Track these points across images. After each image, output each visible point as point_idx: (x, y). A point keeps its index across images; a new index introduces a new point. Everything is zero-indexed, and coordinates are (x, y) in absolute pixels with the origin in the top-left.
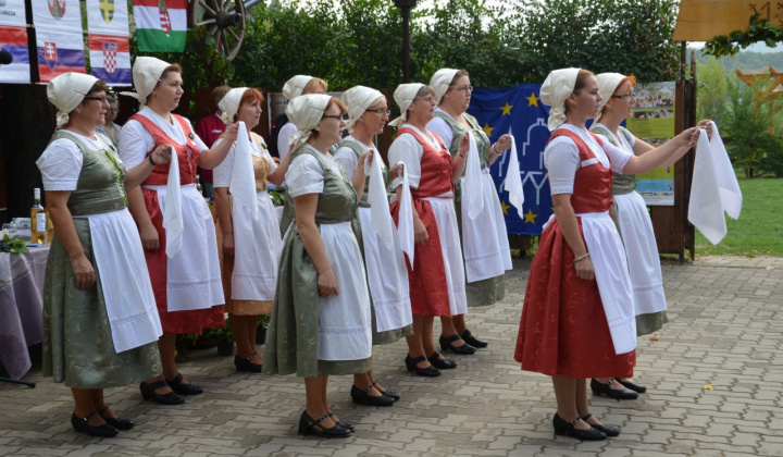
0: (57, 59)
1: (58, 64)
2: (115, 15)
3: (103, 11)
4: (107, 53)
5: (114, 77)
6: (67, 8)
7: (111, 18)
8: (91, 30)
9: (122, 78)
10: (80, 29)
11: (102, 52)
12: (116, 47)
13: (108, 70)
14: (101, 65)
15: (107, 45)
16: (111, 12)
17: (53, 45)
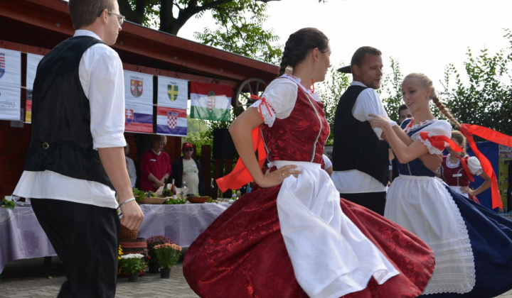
0: (133, 118)
1: (134, 121)
2: (178, 97)
3: (170, 95)
4: (170, 118)
5: (174, 131)
6: (144, 92)
7: (175, 99)
8: (159, 104)
9: (180, 132)
10: (152, 103)
11: (167, 117)
12: (177, 115)
13: (170, 127)
14: (165, 124)
15: (170, 113)
16: (176, 96)
17: (132, 111)
